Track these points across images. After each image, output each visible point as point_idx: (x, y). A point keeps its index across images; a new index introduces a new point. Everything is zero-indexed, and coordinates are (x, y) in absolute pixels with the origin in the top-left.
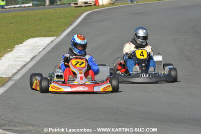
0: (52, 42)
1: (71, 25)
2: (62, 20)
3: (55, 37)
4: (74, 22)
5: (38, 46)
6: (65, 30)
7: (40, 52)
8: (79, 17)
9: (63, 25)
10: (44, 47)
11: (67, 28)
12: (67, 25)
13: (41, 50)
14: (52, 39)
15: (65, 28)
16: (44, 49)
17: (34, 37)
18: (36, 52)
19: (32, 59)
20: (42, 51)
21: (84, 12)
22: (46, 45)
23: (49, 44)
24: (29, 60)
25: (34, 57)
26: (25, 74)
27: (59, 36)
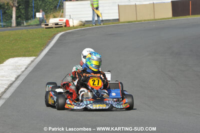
0: (32, 61)
1: (47, 45)
2: (37, 41)
3: (34, 57)
4: (50, 42)
5: (20, 66)
6: (42, 50)
7: (23, 72)
8: (53, 38)
9: (39, 46)
10: (25, 67)
11: (44, 49)
12: (43, 46)
13: (23, 69)
14: (32, 58)
15: (42, 48)
16: (26, 68)
17: (13, 57)
18: (19, 72)
19: (17, 78)
20: (25, 70)
21: (58, 33)
22: (27, 64)
23: (30, 64)
24: (14, 79)
25: (18, 76)
26: (14, 92)
27: (38, 56)
